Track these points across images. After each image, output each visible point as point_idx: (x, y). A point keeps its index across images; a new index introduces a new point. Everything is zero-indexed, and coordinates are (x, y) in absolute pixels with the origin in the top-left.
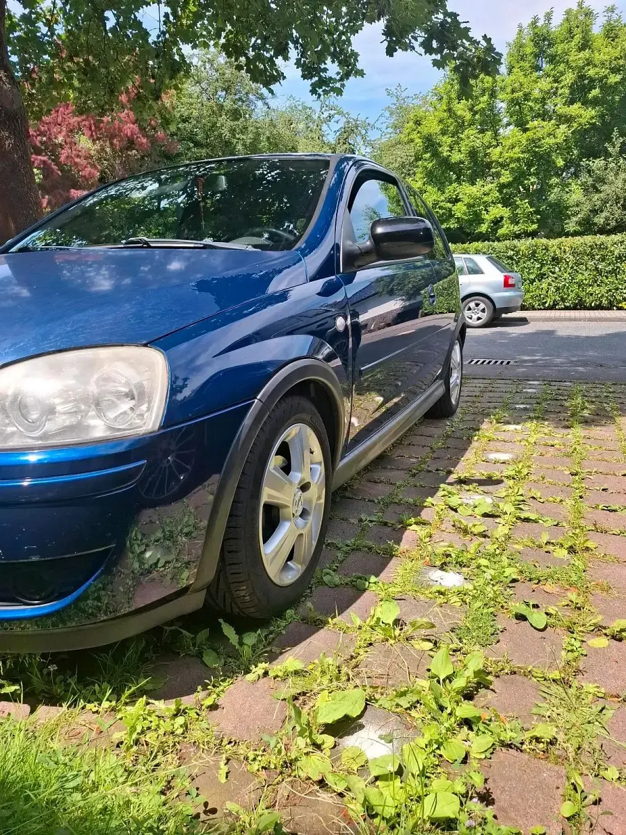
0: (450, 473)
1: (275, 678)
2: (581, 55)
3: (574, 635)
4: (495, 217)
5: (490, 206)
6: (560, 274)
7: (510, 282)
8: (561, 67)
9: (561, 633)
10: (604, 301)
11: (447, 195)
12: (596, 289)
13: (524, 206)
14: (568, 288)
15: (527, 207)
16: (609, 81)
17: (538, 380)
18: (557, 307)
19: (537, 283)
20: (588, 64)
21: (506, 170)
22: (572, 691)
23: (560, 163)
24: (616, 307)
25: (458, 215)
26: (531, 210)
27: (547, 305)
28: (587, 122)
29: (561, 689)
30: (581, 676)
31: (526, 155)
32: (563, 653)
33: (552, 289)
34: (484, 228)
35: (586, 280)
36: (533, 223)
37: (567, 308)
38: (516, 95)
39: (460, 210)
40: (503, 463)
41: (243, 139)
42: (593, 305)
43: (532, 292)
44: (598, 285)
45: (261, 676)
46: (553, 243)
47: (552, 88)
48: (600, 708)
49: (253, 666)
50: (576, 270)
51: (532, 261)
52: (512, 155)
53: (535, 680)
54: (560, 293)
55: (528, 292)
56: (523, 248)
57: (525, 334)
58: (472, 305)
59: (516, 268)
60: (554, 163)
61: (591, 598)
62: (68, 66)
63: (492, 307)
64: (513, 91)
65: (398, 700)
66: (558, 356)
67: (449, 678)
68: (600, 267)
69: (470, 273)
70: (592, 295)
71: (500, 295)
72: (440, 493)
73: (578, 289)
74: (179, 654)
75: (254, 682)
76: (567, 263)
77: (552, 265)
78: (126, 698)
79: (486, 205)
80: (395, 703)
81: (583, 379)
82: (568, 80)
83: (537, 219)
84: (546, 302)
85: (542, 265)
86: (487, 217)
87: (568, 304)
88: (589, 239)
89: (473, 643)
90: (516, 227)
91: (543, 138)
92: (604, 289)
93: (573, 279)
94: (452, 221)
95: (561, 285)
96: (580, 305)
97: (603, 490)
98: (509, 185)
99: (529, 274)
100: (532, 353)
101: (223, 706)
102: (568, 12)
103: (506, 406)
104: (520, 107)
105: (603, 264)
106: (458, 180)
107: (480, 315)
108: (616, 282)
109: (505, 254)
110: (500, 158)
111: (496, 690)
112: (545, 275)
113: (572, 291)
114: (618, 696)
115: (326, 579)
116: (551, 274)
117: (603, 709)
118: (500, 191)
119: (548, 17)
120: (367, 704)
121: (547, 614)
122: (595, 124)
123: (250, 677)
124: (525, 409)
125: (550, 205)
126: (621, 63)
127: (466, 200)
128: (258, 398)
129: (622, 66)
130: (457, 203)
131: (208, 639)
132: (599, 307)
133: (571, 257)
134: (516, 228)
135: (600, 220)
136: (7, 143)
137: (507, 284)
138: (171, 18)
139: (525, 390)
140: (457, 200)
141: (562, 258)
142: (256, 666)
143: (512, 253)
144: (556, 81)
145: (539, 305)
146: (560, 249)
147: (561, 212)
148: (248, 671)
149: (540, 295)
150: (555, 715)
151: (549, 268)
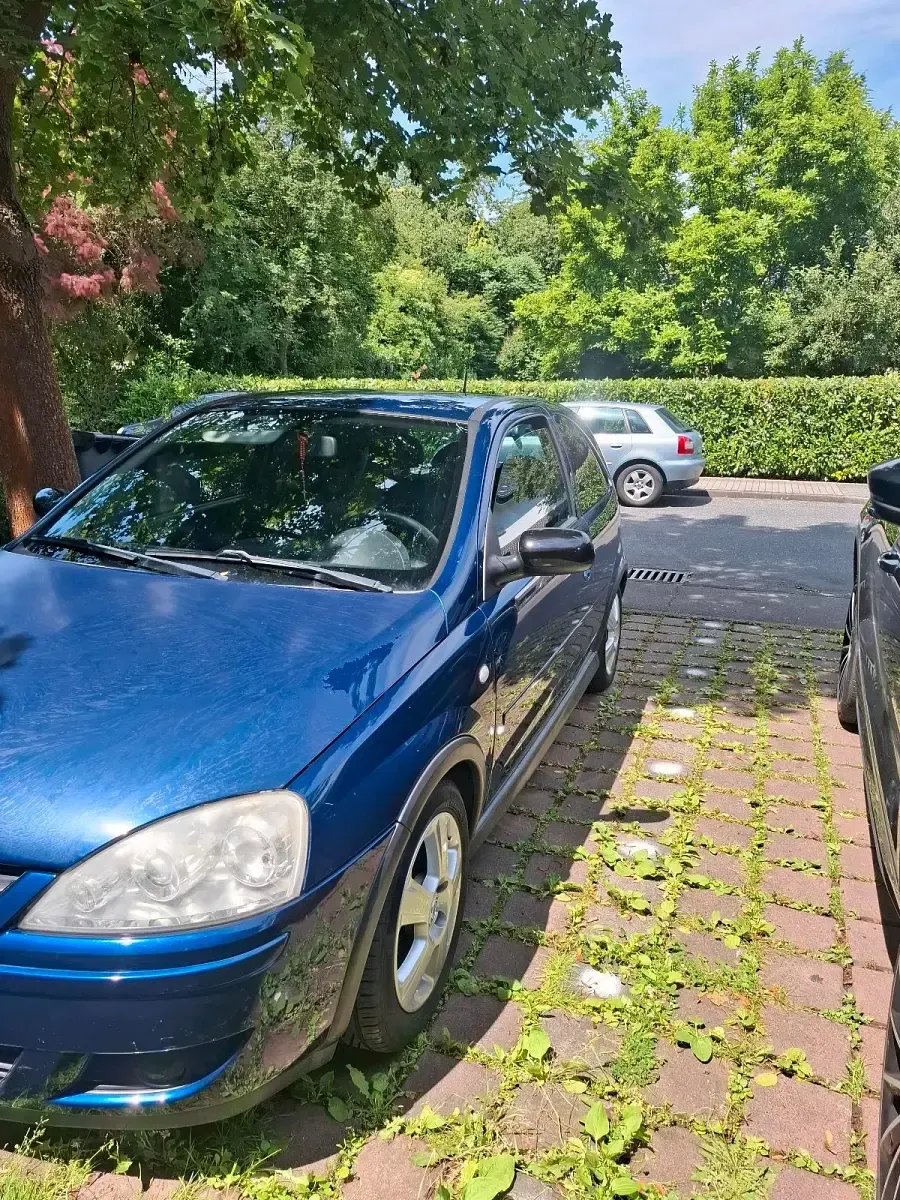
0: (604, 797)
1: (412, 1136)
2: (795, 119)
3: (741, 1069)
4: (670, 340)
5: (663, 323)
6: (755, 428)
7: (688, 446)
8: (768, 132)
9: (726, 1066)
10: (811, 469)
11: (603, 305)
12: (801, 452)
13: (709, 327)
14: (764, 449)
15: (713, 329)
16: (831, 159)
17: (718, 621)
18: (749, 474)
19: (723, 439)
20: (803, 134)
21: (687, 275)
22: (735, 1148)
23: (761, 269)
24: (829, 477)
25: (619, 334)
26: (719, 333)
27: (735, 470)
28: (799, 214)
29: (723, 1145)
30: (745, 1126)
31: (714, 257)
32: (728, 1095)
33: (744, 448)
34: (653, 354)
35: (789, 438)
36: (721, 351)
37: (762, 476)
38: (704, 169)
39: (621, 326)
40: (670, 781)
41: (317, 209)
42: (797, 473)
43: (716, 451)
44: (805, 447)
45: (397, 1132)
46: (746, 385)
47: (753, 161)
48: (762, 1172)
49: (388, 1121)
50: (776, 424)
51: (717, 408)
52: (695, 255)
53: (696, 1133)
54: (753, 455)
55: (711, 451)
56: (706, 390)
57: (704, 522)
58: (635, 475)
59: (695, 418)
60: (752, 269)
61: (762, 1013)
62: (79, 142)
63: (661, 479)
64: (700, 163)
65: (550, 1169)
66: (747, 569)
67: (606, 1139)
68: (808, 422)
69: (633, 432)
70: (796, 459)
71: (673, 464)
72: (593, 836)
73: (778, 451)
74: (299, 1101)
75: (389, 1142)
76: (765, 414)
77: (745, 416)
78: (252, 1171)
79: (658, 322)
80: (546, 1172)
81: (776, 619)
82: (775, 153)
83: (726, 346)
84: (734, 467)
85: (732, 415)
86: (657, 338)
87: (764, 471)
88: (795, 382)
89: (631, 1082)
90: (697, 354)
91: (738, 235)
92: (812, 453)
93: (771, 436)
94: (610, 342)
95: (755, 444)
96: (779, 473)
97: (789, 832)
98: (690, 297)
99: (712, 426)
100: (710, 559)
101: (358, 1175)
102: (781, 54)
103: (676, 672)
104: (709, 185)
105: (813, 417)
106: (620, 285)
107: (645, 489)
108: (830, 443)
109: (682, 398)
110: (679, 257)
111: (655, 1149)
112: (734, 429)
113: (769, 453)
114: (783, 1154)
115: (461, 983)
116: (742, 429)
117: (766, 1172)
118: (678, 303)
119: (753, 59)
120: (516, 1171)
121: (714, 1038)
122: (809, 217)
123: (385, 1134)
124: (700, 679)
125: (745, 327)
126: (848, 137)
127: (630, 314)
128: (400, 820)
129: (849, 140)
130: (618, 316)
131: (334, 1084)
132: (805, 477)
133: (770, 406)
134: (698, 357)
135: (811, 352)
136: (15, 309)
137: (682, 449)
138: (232, 91)
139: (701, 640)
140: (618, 313)
141: (758, 407)
142: (391, 1121)
143: (691, 396)
144: (759, 152)
145: (725, 470)
146: (756, 394)
147: (758, 338)
148: (381, 1127)
149: (727, 456)
150: (715, 1183)
151: (739, 420)
